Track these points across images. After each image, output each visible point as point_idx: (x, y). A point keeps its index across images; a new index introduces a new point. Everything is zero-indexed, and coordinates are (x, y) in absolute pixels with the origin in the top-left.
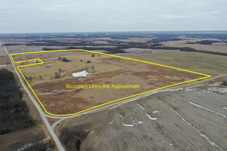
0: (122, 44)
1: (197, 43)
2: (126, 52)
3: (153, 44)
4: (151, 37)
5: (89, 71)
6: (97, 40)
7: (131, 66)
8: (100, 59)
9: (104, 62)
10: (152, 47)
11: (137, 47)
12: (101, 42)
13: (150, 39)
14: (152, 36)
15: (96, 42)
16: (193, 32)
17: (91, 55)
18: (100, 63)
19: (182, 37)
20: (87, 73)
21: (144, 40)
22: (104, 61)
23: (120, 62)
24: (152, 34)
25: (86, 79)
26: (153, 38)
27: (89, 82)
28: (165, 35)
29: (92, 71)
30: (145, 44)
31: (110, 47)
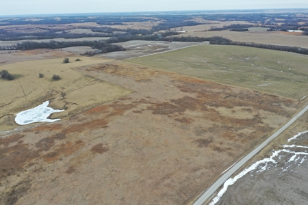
0: (115, 32)
1: (225, 28)
2: (124, 50)
3: (163, 31)
4: (156, 21)
5: (55, 102)
6: (75, 28)
7: (143, 84)
8: (79, 69)
9: (86, 76)
10: (164, 38)
11: (141, 39)
12: (81, 31)
13: (156, 24)
14: (157, 19)
15: (73, 31)
16: (209, 12)
17: (62, 60)
18: (80, 79)
19: (199, 20)
20: (52, 110)
21: (147, 26)
22: (86, 73)
23: (119, 75)
24: (157, 16)
25: (45, 134)
26: (159, 22)
27: (51, 150)
28: (174, 17)
29: (62, 104)
30: (152, 32)
31: (97, 39)
